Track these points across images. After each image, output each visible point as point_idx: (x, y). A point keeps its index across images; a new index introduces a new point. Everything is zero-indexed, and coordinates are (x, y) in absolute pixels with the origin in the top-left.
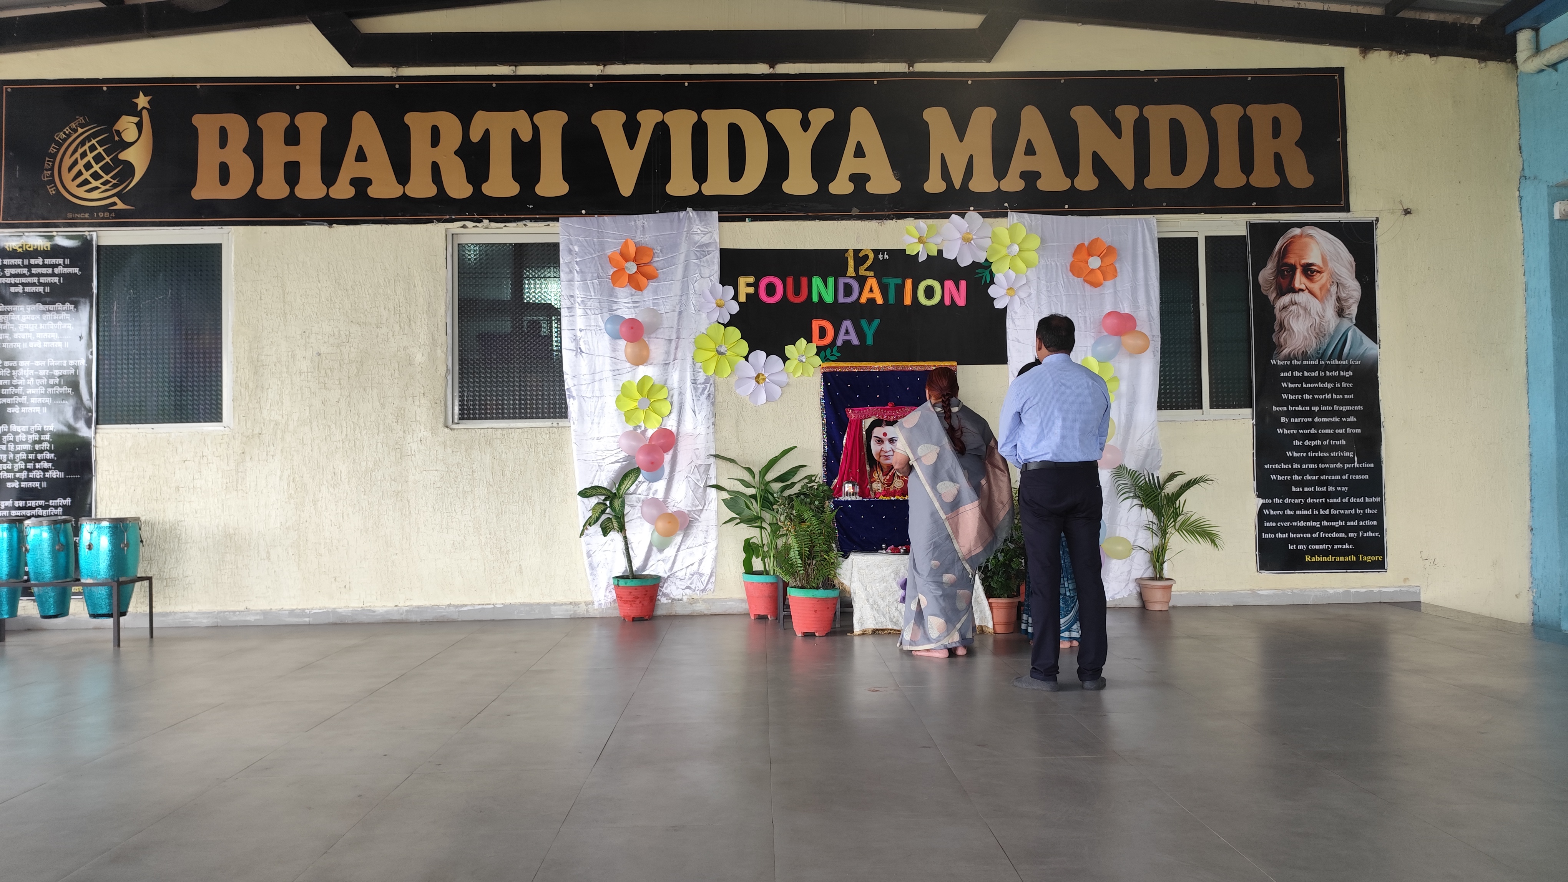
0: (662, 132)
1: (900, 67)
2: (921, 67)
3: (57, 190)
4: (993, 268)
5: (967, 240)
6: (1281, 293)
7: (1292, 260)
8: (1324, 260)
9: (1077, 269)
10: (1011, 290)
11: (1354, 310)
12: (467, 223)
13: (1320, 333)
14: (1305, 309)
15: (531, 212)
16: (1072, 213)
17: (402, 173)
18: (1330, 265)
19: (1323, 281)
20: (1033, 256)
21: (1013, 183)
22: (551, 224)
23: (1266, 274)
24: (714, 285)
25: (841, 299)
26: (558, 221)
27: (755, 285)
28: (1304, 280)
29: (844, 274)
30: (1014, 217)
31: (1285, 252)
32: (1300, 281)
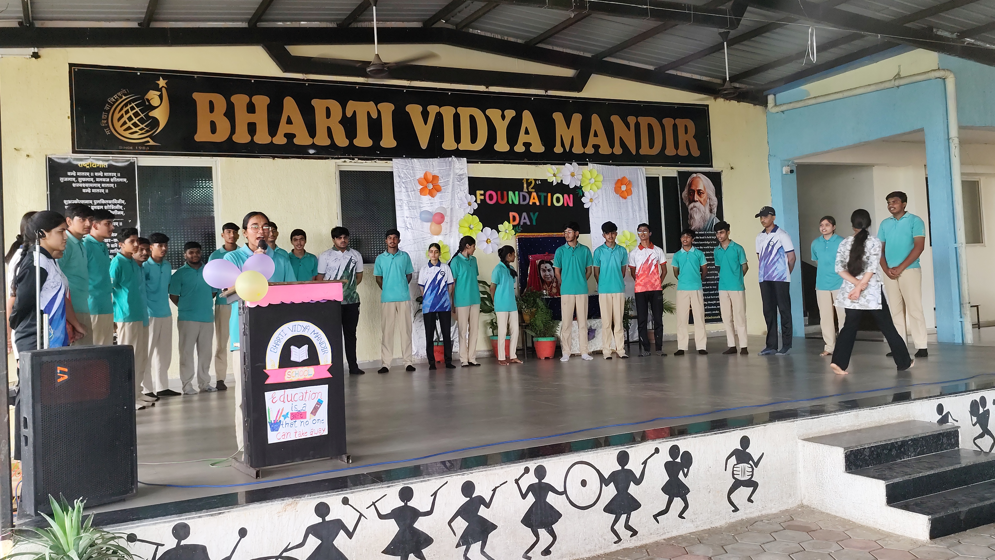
0: (439, 117)
1: (541, 92)
2: (551, 93)
3: (111, 132)
4: (583, 189)
5: (573, 175)
6: (690, 203)
7: (693, 188)
8: (704, 187)
9: (617, 190)
10: (591, 200)
11: (715, 210)
12: (347, 160)
13: (704, 220)
14: (699, 209)
15: (378, 155)
16: (613, 165)
17: (312, 132)
18: (707, 190)
19: (704, 197)
20: (600, 184)
21: (590, 150)
22: (388, 162)
23: (685, 193)
24: (466, 195)
25: (522, 203)
26: (392, 160)
27: (484, 195)
28: (698, 197)
29: (522, 191)
30: (591, 165)
31: (690, 185)
32: (696, 197)
